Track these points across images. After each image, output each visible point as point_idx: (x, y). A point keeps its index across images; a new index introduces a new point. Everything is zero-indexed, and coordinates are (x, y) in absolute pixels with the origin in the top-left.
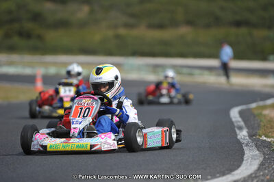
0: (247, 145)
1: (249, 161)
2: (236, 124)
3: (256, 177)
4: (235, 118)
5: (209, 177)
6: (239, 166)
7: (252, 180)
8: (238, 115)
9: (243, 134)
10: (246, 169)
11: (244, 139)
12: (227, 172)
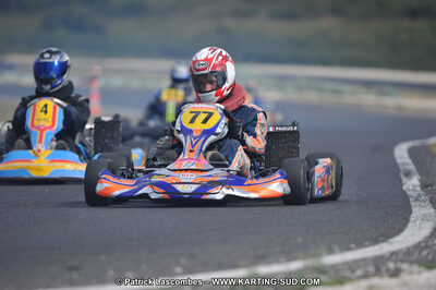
0: (416, 200)
1: (418, 222)
2: (401, 168)
3: (426, 247)
4: (401, 158)
5: (353, 246)
6: (401, 231)
7: (421, 252)
8: (406, 155)
9: (412, 184)
10: (413, 235)
11: (413, 190)
12: (381, 239)
